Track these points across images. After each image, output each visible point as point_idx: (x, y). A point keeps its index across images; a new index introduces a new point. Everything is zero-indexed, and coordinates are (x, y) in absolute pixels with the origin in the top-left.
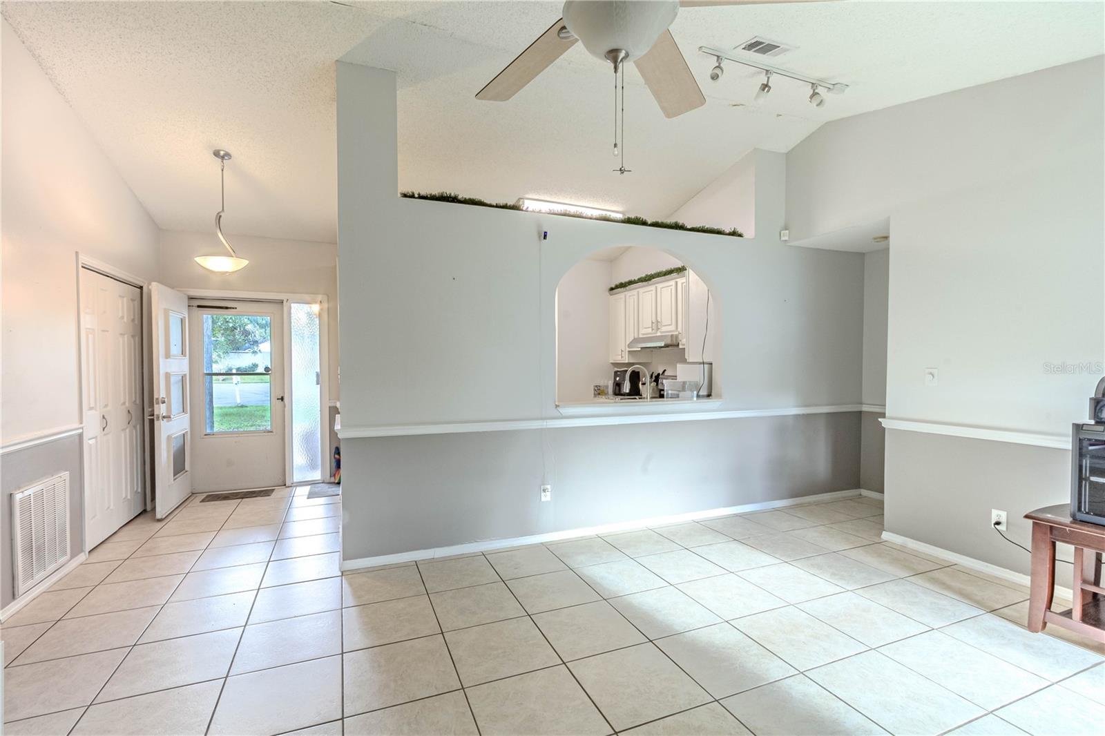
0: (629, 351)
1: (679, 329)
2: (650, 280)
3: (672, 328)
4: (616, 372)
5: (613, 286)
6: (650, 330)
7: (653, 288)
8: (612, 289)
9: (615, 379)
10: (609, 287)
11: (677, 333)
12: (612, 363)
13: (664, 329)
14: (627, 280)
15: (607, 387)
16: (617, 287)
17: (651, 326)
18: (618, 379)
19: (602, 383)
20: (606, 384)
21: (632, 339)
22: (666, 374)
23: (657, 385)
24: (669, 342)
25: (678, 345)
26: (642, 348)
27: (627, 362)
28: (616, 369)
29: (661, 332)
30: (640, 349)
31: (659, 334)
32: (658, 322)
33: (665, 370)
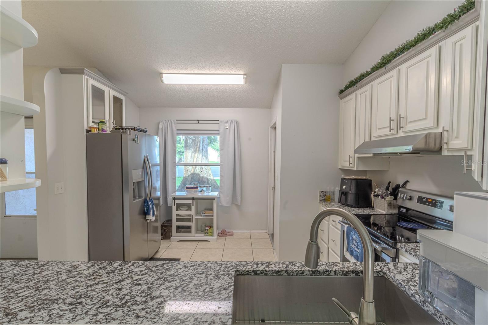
0: (358, 158)
1: (442, 124)
2: (389, 61)
3: (430, 122)
4: (343, 179)
5: (343, 88)
6: (387, 131)
7: (394, 72)
8: (342, 92)
9: (342, 186)
10: (338, 91)
11: (440, 130)
12: (340, 169)
13: (410, 127)
14: (357, 75)
15: (334, 193)
16: (347, 88)
17: (388, 125)
18: (344, 187)
19: (328, 188)
20: (332, 191)
21: (362, 142)
22: (408, 186)
23: (396, 198)
24: (421, 145)
25: (440, 150)
26: (375, 155)
27: (355, 169)
28: (343, 176)
29: (406, 132)
30: (372, 155)
31: (401, 134)
32: (399, 117)
33: (407, 182)
